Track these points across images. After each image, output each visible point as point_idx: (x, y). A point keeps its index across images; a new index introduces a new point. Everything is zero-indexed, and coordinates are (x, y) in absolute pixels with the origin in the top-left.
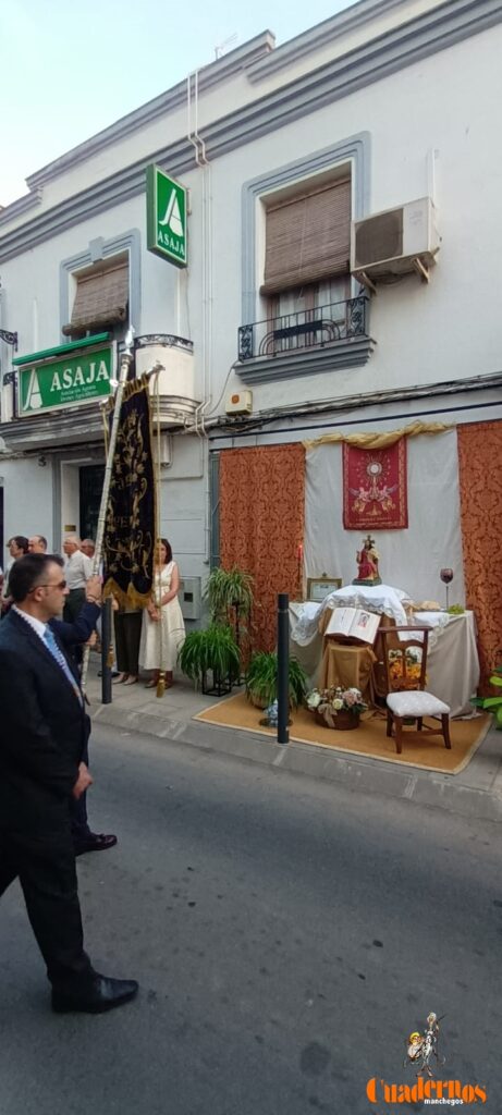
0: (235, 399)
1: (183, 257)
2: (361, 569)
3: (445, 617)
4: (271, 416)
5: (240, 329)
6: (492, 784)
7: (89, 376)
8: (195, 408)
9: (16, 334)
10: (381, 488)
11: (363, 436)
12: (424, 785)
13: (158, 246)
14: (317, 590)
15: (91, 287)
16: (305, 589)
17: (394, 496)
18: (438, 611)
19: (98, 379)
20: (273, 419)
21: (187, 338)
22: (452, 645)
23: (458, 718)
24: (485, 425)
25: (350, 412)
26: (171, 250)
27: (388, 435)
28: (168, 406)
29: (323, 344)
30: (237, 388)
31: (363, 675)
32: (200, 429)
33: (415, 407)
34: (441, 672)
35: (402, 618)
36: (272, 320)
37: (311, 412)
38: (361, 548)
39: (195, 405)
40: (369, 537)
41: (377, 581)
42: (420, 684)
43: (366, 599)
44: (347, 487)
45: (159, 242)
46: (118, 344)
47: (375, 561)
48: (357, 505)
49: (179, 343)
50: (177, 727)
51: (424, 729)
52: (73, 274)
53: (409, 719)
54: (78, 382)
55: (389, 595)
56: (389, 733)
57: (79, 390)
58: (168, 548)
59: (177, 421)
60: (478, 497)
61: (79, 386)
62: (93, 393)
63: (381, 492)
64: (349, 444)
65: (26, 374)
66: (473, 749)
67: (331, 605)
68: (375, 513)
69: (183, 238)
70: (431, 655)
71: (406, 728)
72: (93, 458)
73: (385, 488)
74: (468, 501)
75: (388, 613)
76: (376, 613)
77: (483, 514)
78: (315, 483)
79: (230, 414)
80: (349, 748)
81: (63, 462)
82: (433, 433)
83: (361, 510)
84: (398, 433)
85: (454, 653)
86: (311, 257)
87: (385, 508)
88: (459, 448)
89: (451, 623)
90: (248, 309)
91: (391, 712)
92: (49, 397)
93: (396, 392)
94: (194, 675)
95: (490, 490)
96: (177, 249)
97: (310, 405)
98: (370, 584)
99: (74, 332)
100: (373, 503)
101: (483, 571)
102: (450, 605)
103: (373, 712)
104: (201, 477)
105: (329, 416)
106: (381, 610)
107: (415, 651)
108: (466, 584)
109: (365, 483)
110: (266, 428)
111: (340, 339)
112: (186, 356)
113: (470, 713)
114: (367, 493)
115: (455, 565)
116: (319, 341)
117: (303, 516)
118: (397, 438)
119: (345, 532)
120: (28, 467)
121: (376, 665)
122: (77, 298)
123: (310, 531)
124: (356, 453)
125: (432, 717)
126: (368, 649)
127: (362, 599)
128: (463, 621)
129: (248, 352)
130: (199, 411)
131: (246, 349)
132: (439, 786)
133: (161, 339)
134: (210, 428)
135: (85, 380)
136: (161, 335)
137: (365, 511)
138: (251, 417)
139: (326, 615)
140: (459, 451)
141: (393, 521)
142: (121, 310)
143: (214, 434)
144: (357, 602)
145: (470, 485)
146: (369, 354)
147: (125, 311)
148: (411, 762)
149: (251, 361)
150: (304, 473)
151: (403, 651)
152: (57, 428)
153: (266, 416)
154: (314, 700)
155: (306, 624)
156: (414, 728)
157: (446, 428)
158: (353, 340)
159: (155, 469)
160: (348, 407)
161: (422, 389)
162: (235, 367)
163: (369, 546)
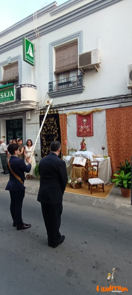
0: (48, 102)
1: (33, 63)
2: (81, 147)
3: (103, 159)
4: (58, 106)
5: (49, 83)
6: (114, 201)
7: (8, 95)
8: (37, 104)
10: (86, 126)
11: (82, 112)
12: (98, 202)
13: (26, 59)
14: (70, 152)
15: (8, 70)
16: (67, 153)
17: (90, 128)
18: (101, 157)
19: (10, 96)
20: (58, 107)
21: (35, 85)
22: (105, 166)
23: (106, 184)
24: (112, 109)
25: (78, 105)
26: (30, 61)
27: (88, 112)
28: (30, 103)
29: (71, 87)
30: (48, 99)
31: (82, 174)
32: (39, 110)
33: (95, 104)
34: (102, 173)
35: (92, 159)
36: (57, 81)
38: (82, 141)
39: (37, 103)
40: (84, 138)
41: (86, 150)
42: (97, 176)
43: (83, 155)
44: (78, 125)
45: (27, 58)
46: (16, 86)
47: (85, 145)
48: (80, 130)
49: (33, 87)
50: (34, 190)
51: (98, 188)
52: (3, 67)
53: (94, 185)
54: (5, 97)
55: (89, 154)
56: (89, 189)
57: (5, 99)
58: (31, 142)
59: (33, 108)
60: (111, 128)
61: (5, 98)
62: (9, 100)
63: (87, 127)
64: (78, 114)
66: (110, 192)
67: (74, 156)
68: (85, 132)
69: (33, 57)
70: (99, 169)
71: (93, 188)
72: (10, 118)
73: (88, 125)
74: (108, 129)
75: (88, 158)
76: (85, 158)
77: (112, 132)
78: (69, 124)
79: (47, 106)
80: (79, 193)
82: (100, 111)
83: (81, 131)
84: (91, 111)
85: (105, 168)
86: (67, 64)
87: (87, 131)
88: (106, 115)
89: (104, 160)
90: (51, 77)
91: (89, 184)
93: (90, 100)
94: (38, 176)
95: (114, 126)
96: (32, 61)
97: (68, 104)
98: (84, 151)
99: (3, 83)
100: (85, 129)
101: (112, 147)
102: (104, 155)
103: (85, 184)
105: (73, 107)
106: (87, 157)
107: (95, 168)
108: (108, 150)
109: (82, 124)
111: (75, 86)
112: (35, 90)
113: (109, 183)
114: (83, 127)
115: (105, 145)
116: (70, 87)
117: (67, 133)
118: (90, 113)
119: (78, 137)
121: (86, 172)
122: (4, 73)
123: (68, 137)
124: (80, 117)
125: (100, 184)
126: (83, 167)
127: (82, 155)
128: (107, 160)
130: (38, 105)
131: (51, 88)
132: (102, 202)
133: (27, 85)
134: (41, 110)
135: (7, 96)
136: (28, 84)
137: (83, 131)
138: (52, 107)
139: (73, 159)
140: (106, 116)
141: (89, 134)
142: (16, 77)
144: (81, 155)
145: (109, 124)
146: (83, 90)
147: (17, 77)
148: (94, 196)
149: (52, 92)
150: (66, 121)
151: (92, 168)
153: (56, 107)
154: (70, 181)
155: (68, 161)
156: (95, 187)
157: (103, 110)
158: (79, 86)
159: (27, 120)
160: (78, 104)
161: (97, 100)
162: (48, 93)
163: (83, 141)
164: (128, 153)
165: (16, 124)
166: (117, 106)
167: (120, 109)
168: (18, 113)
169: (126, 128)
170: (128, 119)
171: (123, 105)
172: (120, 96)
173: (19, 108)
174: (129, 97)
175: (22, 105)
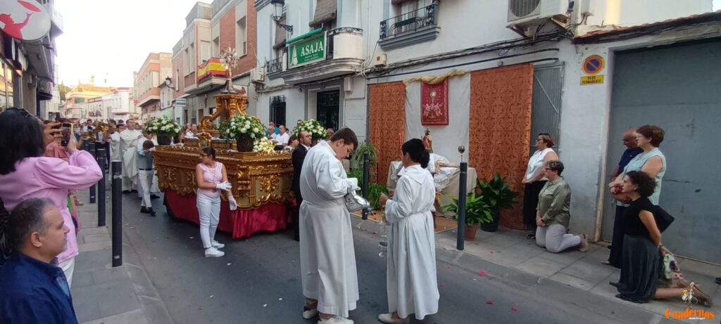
0: (378, 59)
4: (394, 67)
5: (381, 23)
7: (316, 49)
9: (292, 26)
10: (435, 104)
11: (428, 77)
15: (323, 1)
17: (442, 108)
19: (319, 51)
20: (394, 69)
21: (360, 28)
24: (483, 71)
27: (439, 77)
28: (347, 63)
29: (416, 29)
30: (380, 53)
32: (363, 74)
33: (457, 62)
36: (399, 16)
37: (412, 64)
38: (424, 134)
39: (361, 62)
40: (428, 129)
41: (430, 151)
44: (422, 103)
46: (328, 33)
47: (430, 141)
48: (426, 113)
49: (354, 31)
54: (311, 52)
57: (311, 56)
59: (353, 70)
60: (478, 109)
61: (312, 54)
62: (318, 57)
63: (436, 106)
64: (423, 82)
65: (292, 48)
68: (433, 117)
72: (321, 88)
73: (438, 104)
74: (474, 112)
77: (480, 118)
78: (411, 102)
79: (377, 66)
81: (309, 90)
82: (462, 75)
83: (427, 115)
84: (444, 76)
87: (437, 115)
88: (471, 83)
90: (386, 12)
92: (300, 59)
93: (448, 54)
95: (483, 106)
97: (411, 61)
99: (314, 25)
100: (432, 112)
101: (479, 147)
104: (364, 98)
108: (470, 154)
109: (429, 101)
110: (392, 73)
111: (423, 27)
112: (359, 37)
114: (429, 107)
115: (466, 144)
116: (414, 28)
117: (405, 118)
118: (443, 79)
119: (422, 127)
120: (296, 91)
122: (317, 7)
123: (408, 126)
124: (427, 86)
129: (383, 35)
130: (363, 65)
131: (383, 33)
133: (346, 30)
134: (367, 74)
135: (314, 51)
137: (429, 116)
138: (385, 67)
140: (471, 86)
141: (441, 121)
142: (333, 14)
143: (370, 76)
145: (475, 103)
146: (437, 34)
147: (335, 15)
149: (385, 39)
150: (405, 96)
152: (303, 74)
153: (391, 67)
157: (466, 73)
158: (428, 27)
159: (345, 93)
160: (427, 62)
161: (460, 52)
162: (379, 42)
163: (427, 133)
164: (507, 162)
165: (332, 99)
166: (494, 64)
167: (496, 72)
168: (333, 79)
169: (505, 111)
170: (510, 91)
171: (507, 62)
172: (502, 44)
173: (330, 71)
174: (517, 45)
175: (334, 67)
